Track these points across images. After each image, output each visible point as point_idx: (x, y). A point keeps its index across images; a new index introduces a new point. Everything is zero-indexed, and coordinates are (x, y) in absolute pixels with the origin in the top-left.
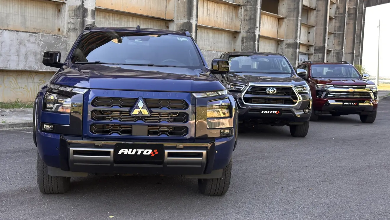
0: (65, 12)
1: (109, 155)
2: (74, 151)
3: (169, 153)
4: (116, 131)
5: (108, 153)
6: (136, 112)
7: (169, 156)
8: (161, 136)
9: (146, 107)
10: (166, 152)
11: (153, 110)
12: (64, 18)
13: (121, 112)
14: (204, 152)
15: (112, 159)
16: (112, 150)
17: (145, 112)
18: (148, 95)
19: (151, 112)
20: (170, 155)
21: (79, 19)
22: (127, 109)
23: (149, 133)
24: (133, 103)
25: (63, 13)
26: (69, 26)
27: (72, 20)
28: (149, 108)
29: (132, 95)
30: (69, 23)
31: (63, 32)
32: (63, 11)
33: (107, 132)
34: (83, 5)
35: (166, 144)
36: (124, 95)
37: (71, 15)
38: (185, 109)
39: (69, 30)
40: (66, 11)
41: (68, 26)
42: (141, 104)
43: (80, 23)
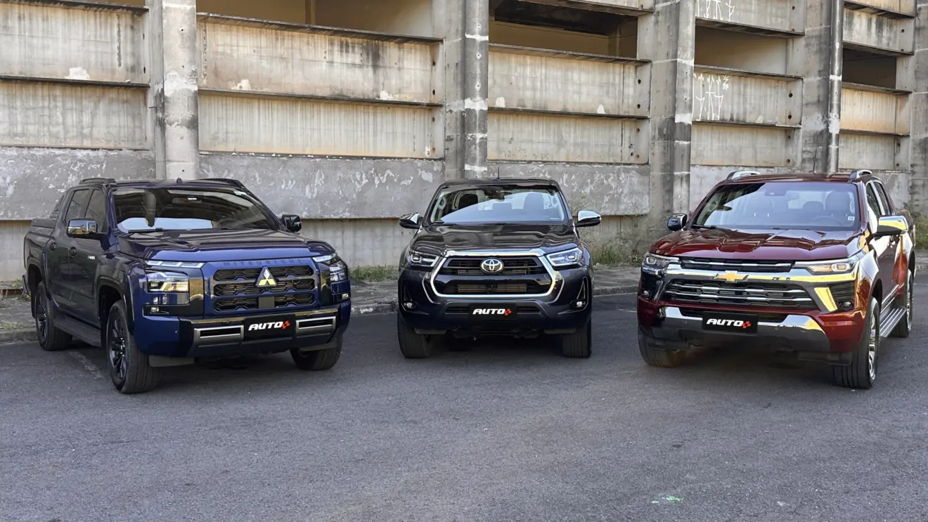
0: (798, 139)
1: (240, 332)
2: (201, 331)
3: (300, 323)
4: (241, 305)
5: (238, 330)
6: (262, 283)
7: (300, 327)
8: (289, 306)
9: (272, 277)
10: (298, 322)
11: (280, 279)
12: (797, 146)
13: (245, 284)
14: (334, 318)
15: (242, 336)
16: (242, 327)
17: (272, 282)
18: (272, 263)
19: (277, 281)
20: (302, 325)
21: (821, 147)
22: (253, 281)
23: (277, 304)
24: (257, 273)
25: (796, 140)
26: (805, 156)
27: (809, 149)
28: (275, 276)
29: (255, 264)
30: (803, 152)
31: (794, 163)
32: (795, 137)
33: (233, 307)
34: (827, 130)
35: (297, 314)
36: (246, 264)
37: (808, 142)
38: (311, 275)
39: (804, 161)
40: (801, 137)
41: (802, 155)
42: (267, 274)
43: (822, 152)
